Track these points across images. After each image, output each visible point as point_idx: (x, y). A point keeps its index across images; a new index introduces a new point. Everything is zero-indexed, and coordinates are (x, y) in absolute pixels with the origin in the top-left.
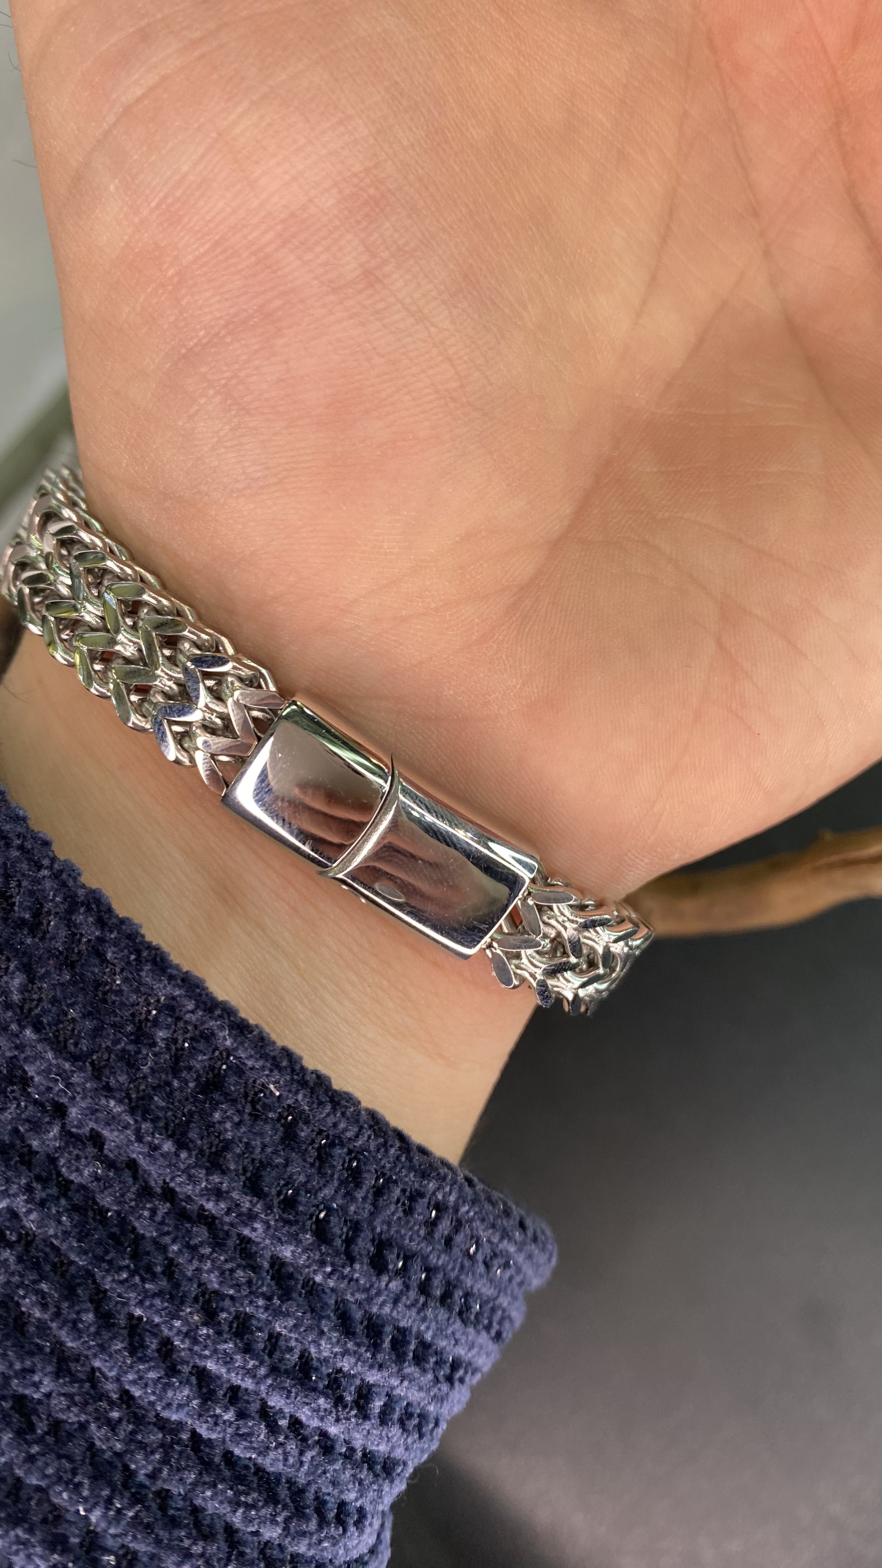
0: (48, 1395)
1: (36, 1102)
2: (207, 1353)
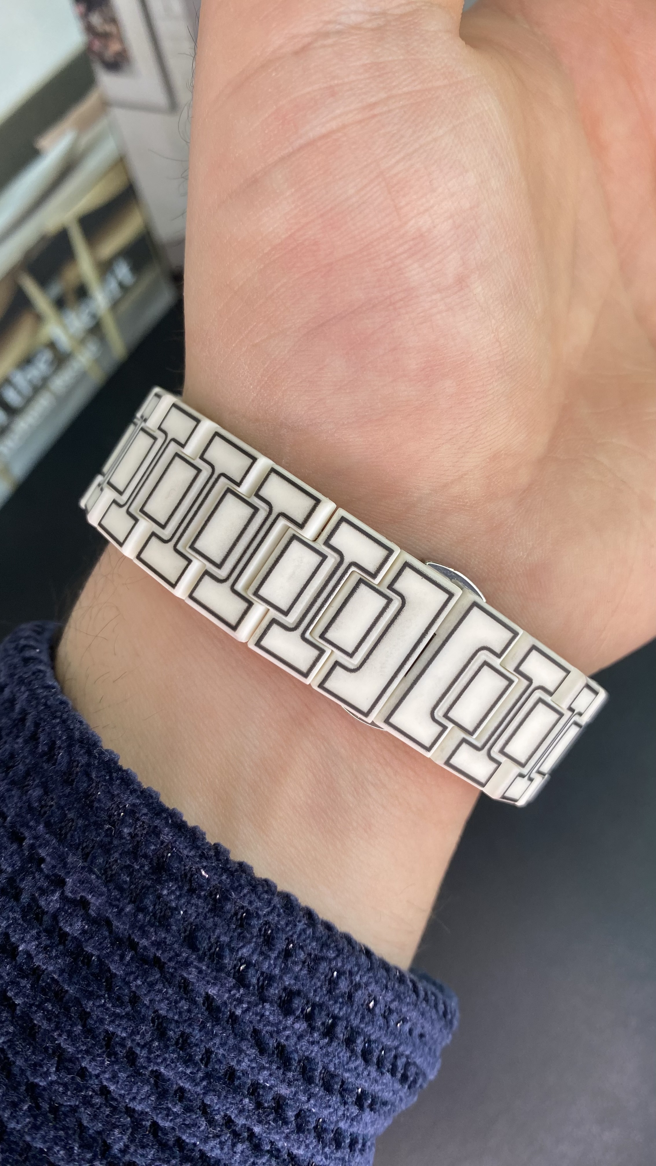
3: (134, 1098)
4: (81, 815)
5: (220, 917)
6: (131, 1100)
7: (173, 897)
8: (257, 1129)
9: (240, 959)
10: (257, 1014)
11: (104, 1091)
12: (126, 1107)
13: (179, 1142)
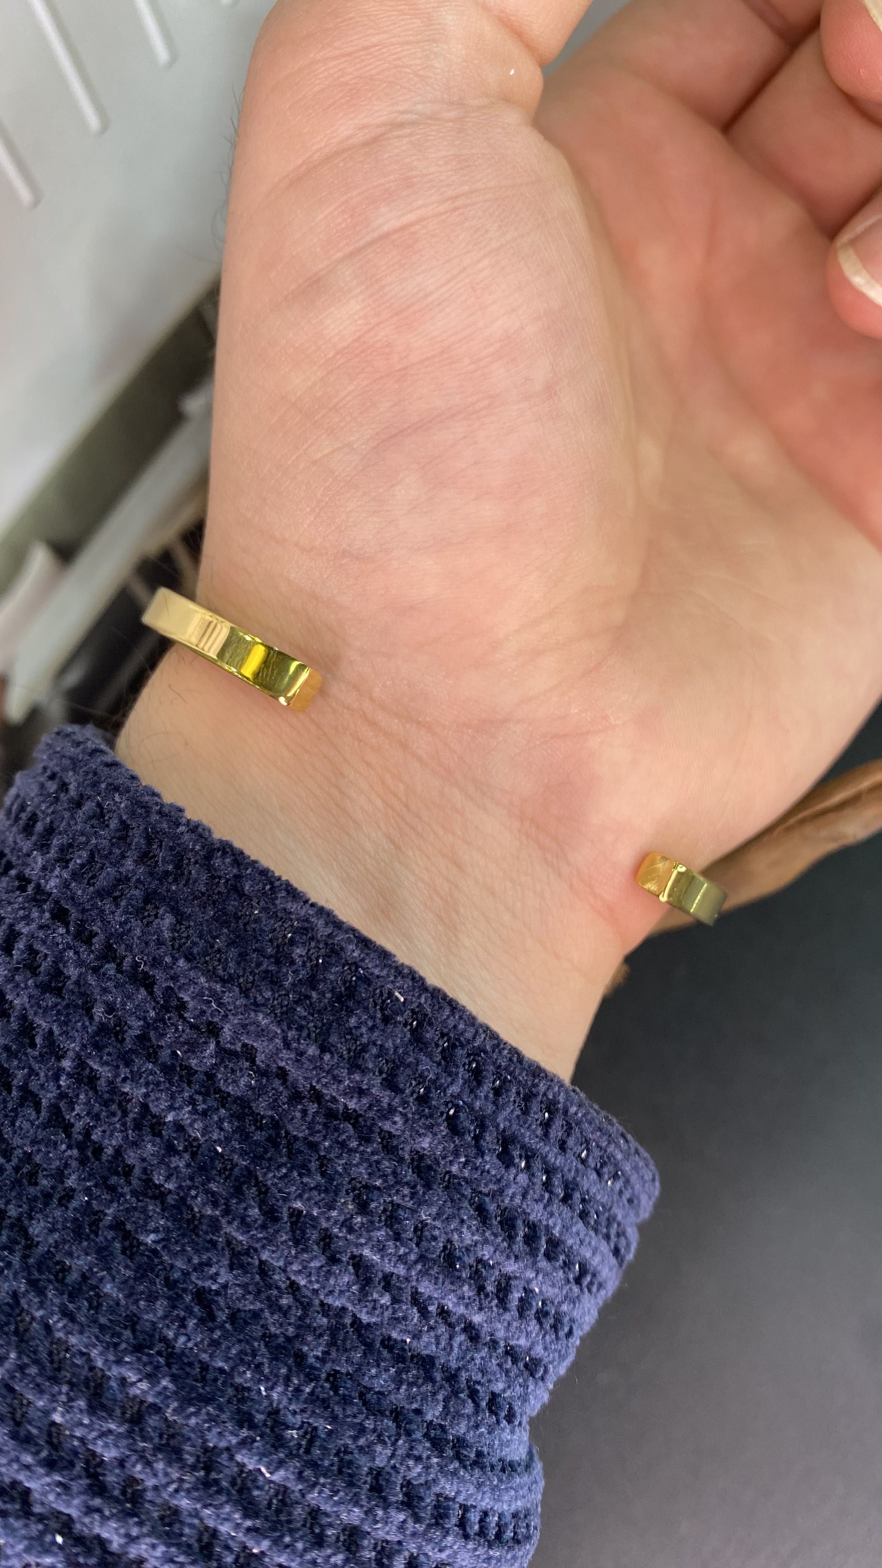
0: (225, 1286)
1: (192, 1026)
2: (363, 1241)
4: (234, 942)
5: (421, 1050)
7: (364, 1030)
8: (477, 1319)
9: (447, 1103)
10: (476, 1169)
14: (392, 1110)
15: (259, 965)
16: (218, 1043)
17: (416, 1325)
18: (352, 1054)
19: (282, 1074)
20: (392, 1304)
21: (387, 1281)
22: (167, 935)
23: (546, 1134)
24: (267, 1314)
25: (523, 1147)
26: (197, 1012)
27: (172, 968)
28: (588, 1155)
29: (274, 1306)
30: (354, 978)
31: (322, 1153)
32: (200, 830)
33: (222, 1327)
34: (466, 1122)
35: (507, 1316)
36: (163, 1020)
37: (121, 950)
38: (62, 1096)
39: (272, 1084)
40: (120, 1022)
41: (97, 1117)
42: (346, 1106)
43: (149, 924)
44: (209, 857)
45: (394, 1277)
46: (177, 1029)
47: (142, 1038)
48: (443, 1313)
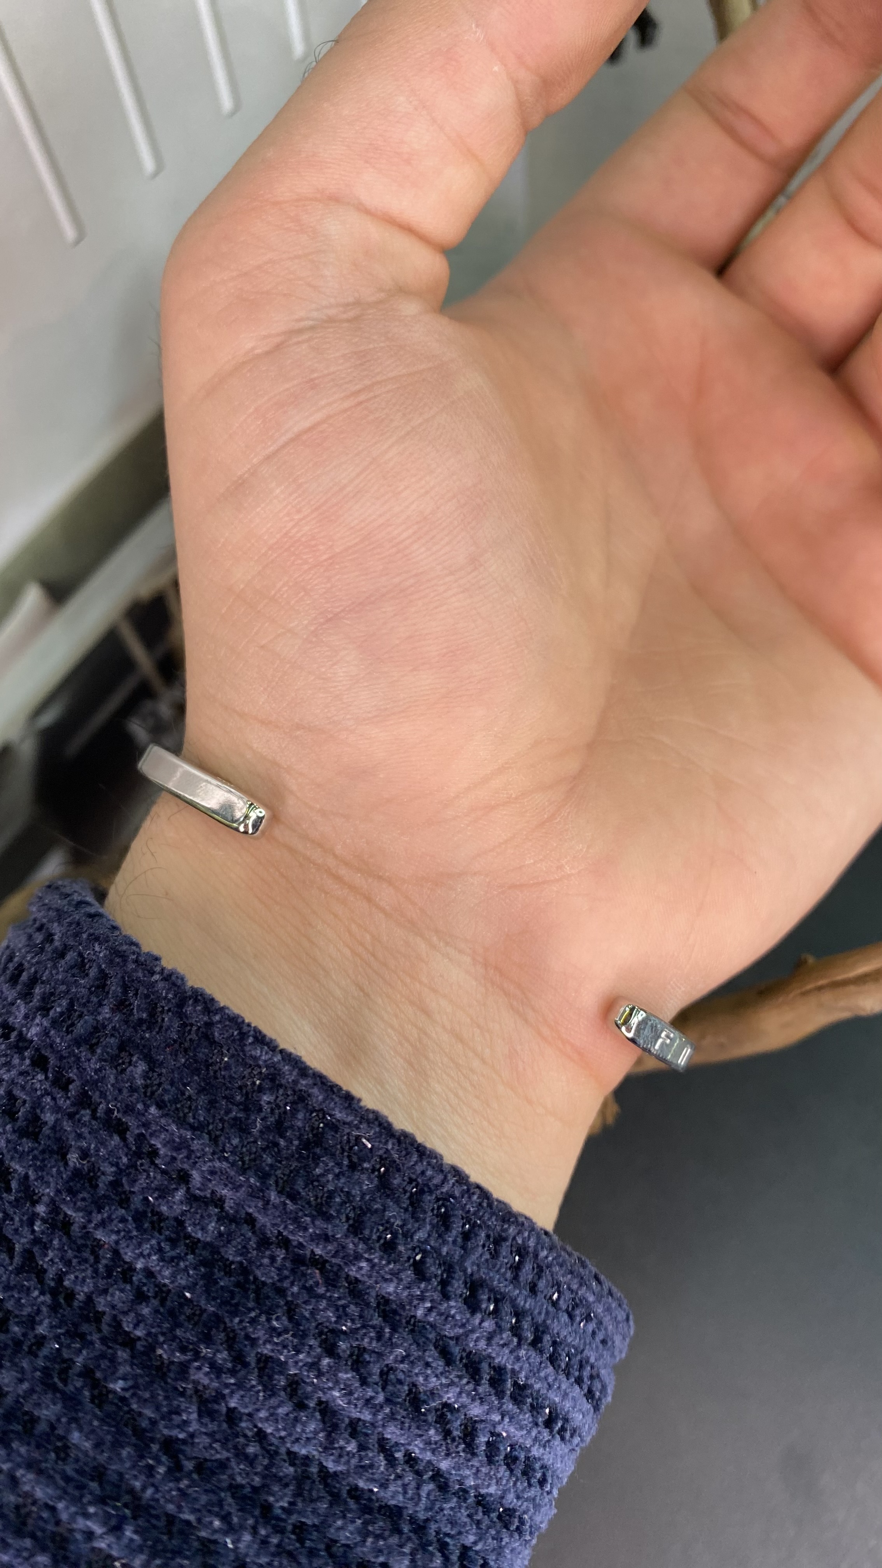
0: (193, 1435)
1: (164, 1172)
3: (297, 1440)
4: (204, 1089)
5: (388, 1196)
6: (293, 1443)
7: (330, 1177)
8: (444, 1465)
9: (414, 1249)
10: (441, 1314)
11: (261, 1436)
12: (289, 1453)
13: (355, 1492)
14: (358, 1257)
15: (227, 1112)
16: (188, 1189)
17: (382, 1473)
18: (319, 1200)
19: (250, 1220)
20: (358, 1451)
21: (354, 1428)
22: (139, 1082)
23: (516, 1278)
24: (233, 1463)
25: (492, 1290)
26: (168, 1159)
27: (143, 1115)
28: (559, 1297)
29: (241, 1455)
30: (321, 1125)
31: (290, 1299)
32: (173, 978)
33: (189, 1475)
34: (434, 1269)
35: (475, 1462)
36: (134, 1166)
37: (96, 1097)
38: (36, 1241)
39: (240, 1230)
40: (93, 1168)
41: (68, 1263)
42: (312, 1252)
43: (123, 1071)
44: (181, 1004)
45: (361, 1423)
46: (148, 1176)
47: (115, 1184)
48: (410, 1460)
